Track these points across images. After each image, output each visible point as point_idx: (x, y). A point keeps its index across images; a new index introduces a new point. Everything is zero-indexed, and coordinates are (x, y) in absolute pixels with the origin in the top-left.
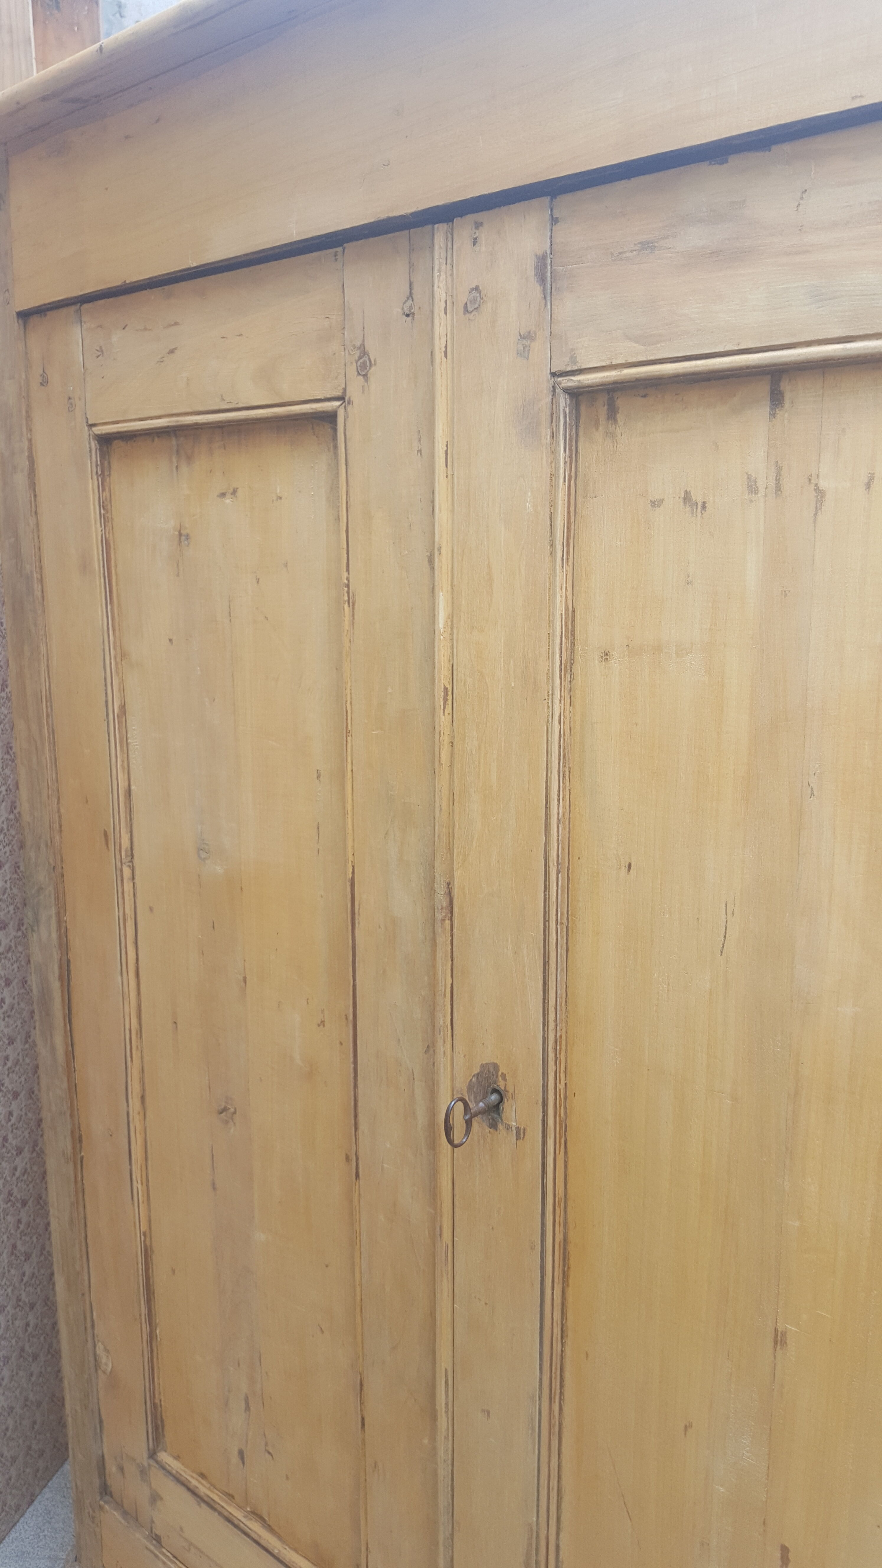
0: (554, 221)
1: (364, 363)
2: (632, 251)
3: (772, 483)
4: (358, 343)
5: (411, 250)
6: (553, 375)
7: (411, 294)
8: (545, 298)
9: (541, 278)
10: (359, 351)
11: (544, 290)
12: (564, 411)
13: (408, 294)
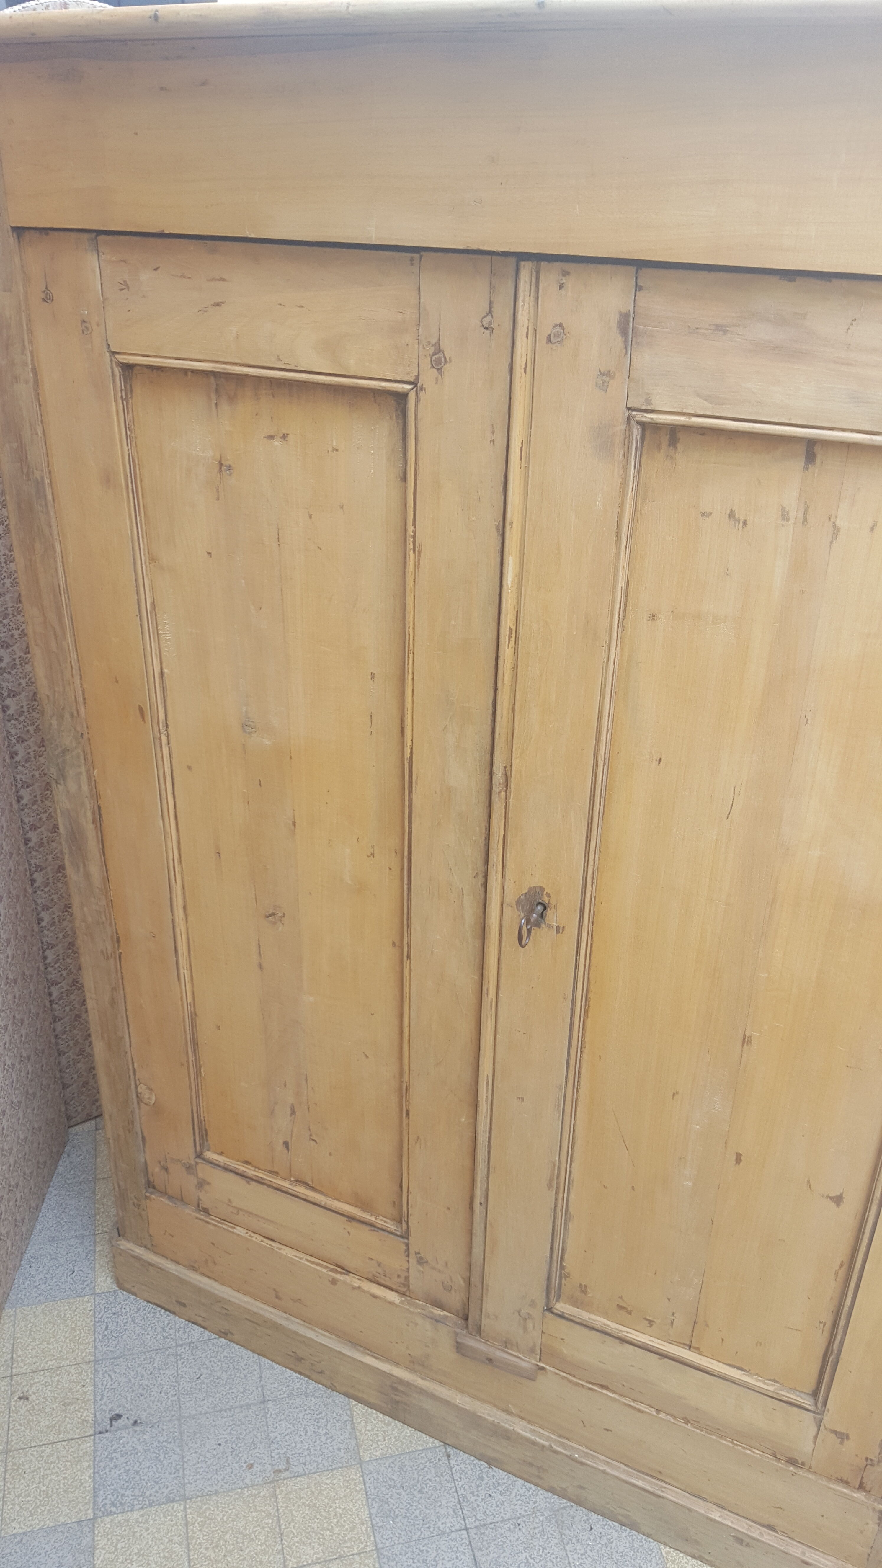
0: (638, 288)
1: (439, 359)
2: (706, 329)
3: (801, 516)
4: (434, 341)
5: (492, 274)
6: (629, 409)
7: (490, 312)
8: (626, 348)
9: (624, 332)
10: (433, 348)
11: (626, 342)
12: (637, 438)
13: (488, 311)
